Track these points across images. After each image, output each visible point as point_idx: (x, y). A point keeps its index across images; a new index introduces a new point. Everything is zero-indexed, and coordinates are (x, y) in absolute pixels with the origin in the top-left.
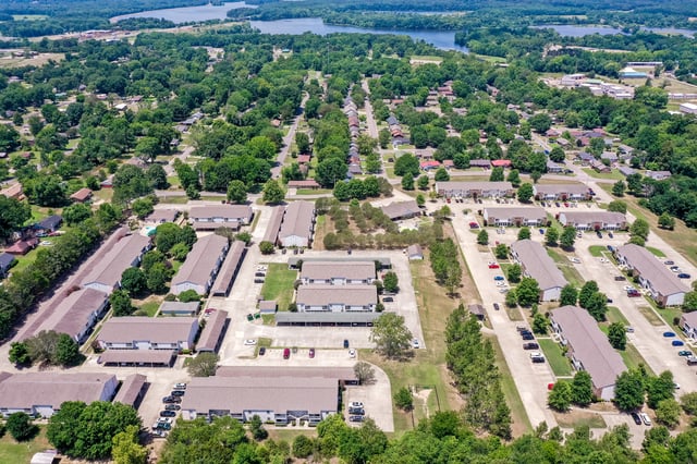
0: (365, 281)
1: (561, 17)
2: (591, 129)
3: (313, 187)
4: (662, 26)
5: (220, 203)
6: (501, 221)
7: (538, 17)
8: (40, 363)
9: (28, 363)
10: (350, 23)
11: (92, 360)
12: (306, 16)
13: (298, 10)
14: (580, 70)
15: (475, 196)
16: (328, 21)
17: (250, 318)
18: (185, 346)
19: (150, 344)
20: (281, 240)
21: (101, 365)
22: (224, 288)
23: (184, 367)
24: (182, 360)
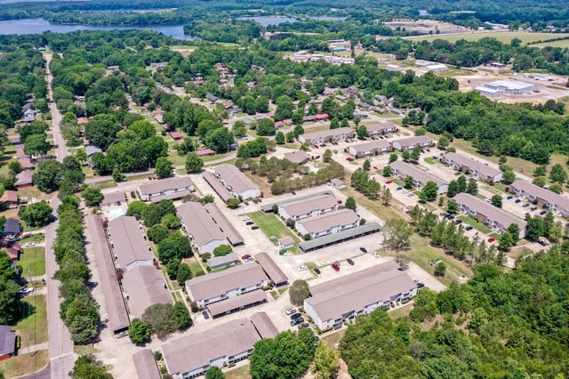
0: (333, 208)
1: (249, 11)
2: (347, 87)
3: (210, 154)
4: (319, 15)
5: (148, 180)
6: (366, 153)
7: (233, 12)
10: (78, 21)
11: (198, 318)
12: (24, 17)
13: (15, 12)
14: (302, 48)
15: (331, 140)
16: (54, 21)
17: (282, 253)
18: (265, 284)
19: (240, 290)
20: (241, 195)
21: (211, 319)
22: (241, 238)
23: (276, 299)
24: (268, 294)
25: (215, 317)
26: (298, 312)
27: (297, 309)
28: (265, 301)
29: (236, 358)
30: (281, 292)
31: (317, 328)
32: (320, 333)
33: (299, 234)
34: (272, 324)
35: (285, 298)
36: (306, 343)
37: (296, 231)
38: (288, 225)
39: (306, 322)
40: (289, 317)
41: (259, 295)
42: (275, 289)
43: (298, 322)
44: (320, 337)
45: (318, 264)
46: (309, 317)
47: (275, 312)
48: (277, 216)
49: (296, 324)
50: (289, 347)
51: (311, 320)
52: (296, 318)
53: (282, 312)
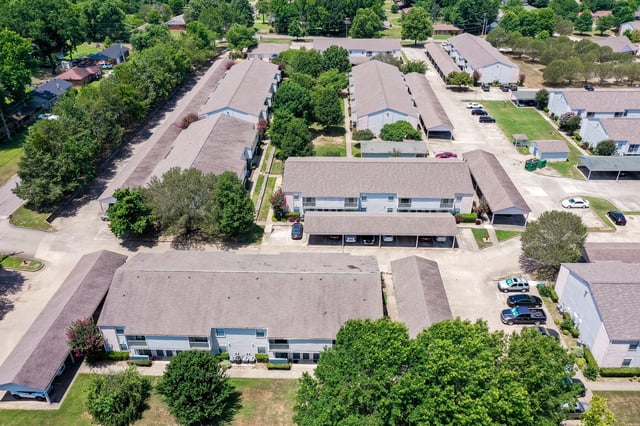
8: (171, 238)
9: (149, 236)
17: (531, 166)
18: (465, 206)
19: (396, 202)
20: (480, 71)
21: (304, 242)
22: (449, 124)
23: (481, 246)
24: (466, 233)
25: (317, 240)
26: (534, 292)
27: (533, 284)
28: (451, 242)
29: (293, 349)
30: (502, 237)
31: (586, 355)
32: (591, 374)
33: (585, 146)
34: (442, 295)
35: (507, 254)
36: (534, 387)
37: (579, 139)
38: (563, 127)
39: (550, 324)
40: (503, 298)
41: (443, 225)
42: (488, 226)
43: (524, 319)
44: (590, 385)
45: (621, 207)
46: (565, 316)
47: (465, 274)
48: (541, 113)
49: (516, 321)
50: (459, 383)
51: (568, 326)
52: (524, 307)
53: (488, 279)
